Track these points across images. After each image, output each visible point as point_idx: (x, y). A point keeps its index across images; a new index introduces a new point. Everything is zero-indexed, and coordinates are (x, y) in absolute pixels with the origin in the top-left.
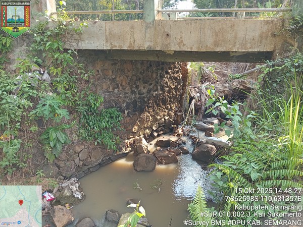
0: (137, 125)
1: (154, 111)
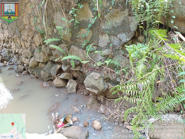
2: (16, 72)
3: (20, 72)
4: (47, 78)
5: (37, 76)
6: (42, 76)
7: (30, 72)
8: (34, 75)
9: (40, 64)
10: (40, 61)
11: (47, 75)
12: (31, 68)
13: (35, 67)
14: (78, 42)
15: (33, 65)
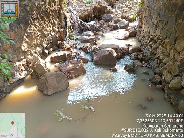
0: (25, 42)
1: (40, 24)
2: (150, 81)
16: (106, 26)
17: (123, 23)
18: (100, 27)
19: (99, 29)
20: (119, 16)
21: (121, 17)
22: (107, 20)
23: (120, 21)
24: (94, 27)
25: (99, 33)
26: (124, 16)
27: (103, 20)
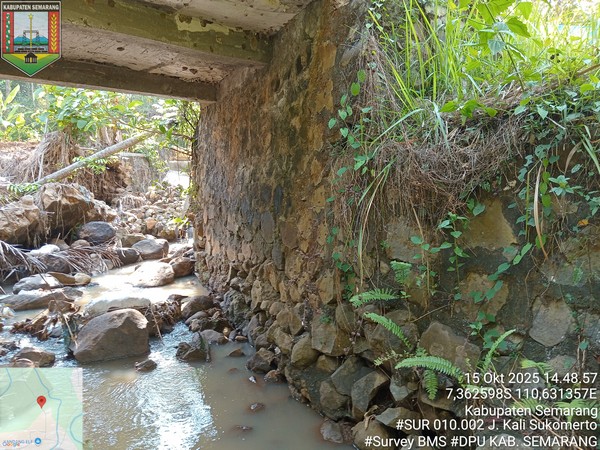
2: (249, 368)
3: (261, 371)
4: (335, 410)
5: (308, 397)
6: (322, 397)
7: (289, 379)
8: (299, 392)
9: (323, 358)
10: (324, 351)
11: (339, 400)
12: (294, 366)
13: (306, 366)
14: (455, 313)
15: (303, 359)
16: (97, 257)
17: (149, 244)
18: (78, 259)
19: (75, 266)
20: (134, 228)
21: (139, 230)
22: (96, 238)
23: (138, 239)
24: (57, 262)
25: (76, 277)
26: (149, 227)
27: (85, 239)
